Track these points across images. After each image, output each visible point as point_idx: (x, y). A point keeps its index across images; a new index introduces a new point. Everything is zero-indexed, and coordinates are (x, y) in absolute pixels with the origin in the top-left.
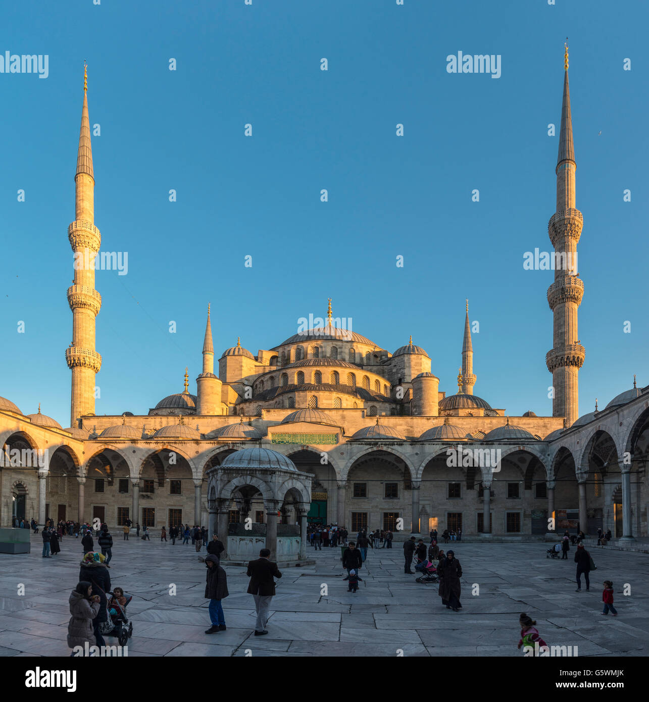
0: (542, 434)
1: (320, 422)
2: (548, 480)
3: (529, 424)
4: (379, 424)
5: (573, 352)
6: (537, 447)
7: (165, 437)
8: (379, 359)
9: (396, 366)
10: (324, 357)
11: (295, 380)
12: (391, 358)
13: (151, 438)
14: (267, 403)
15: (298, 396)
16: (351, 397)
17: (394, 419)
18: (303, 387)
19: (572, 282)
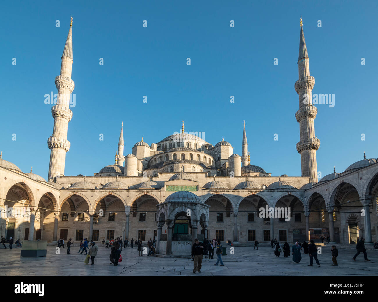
1: (189, 179)
2: (305, 211)
4: (215, 180)
5: (313, 142)
6: (298, 193)
7: (110, 188)
8: (208, 148)
9: (216, 151)
11: (172, 158)
12: (214, 148)
13: (102, 188)
14: (159, 170)
16: (199, 166)
17: (221, 178)
18: (177, 162)
19: (310, 108)
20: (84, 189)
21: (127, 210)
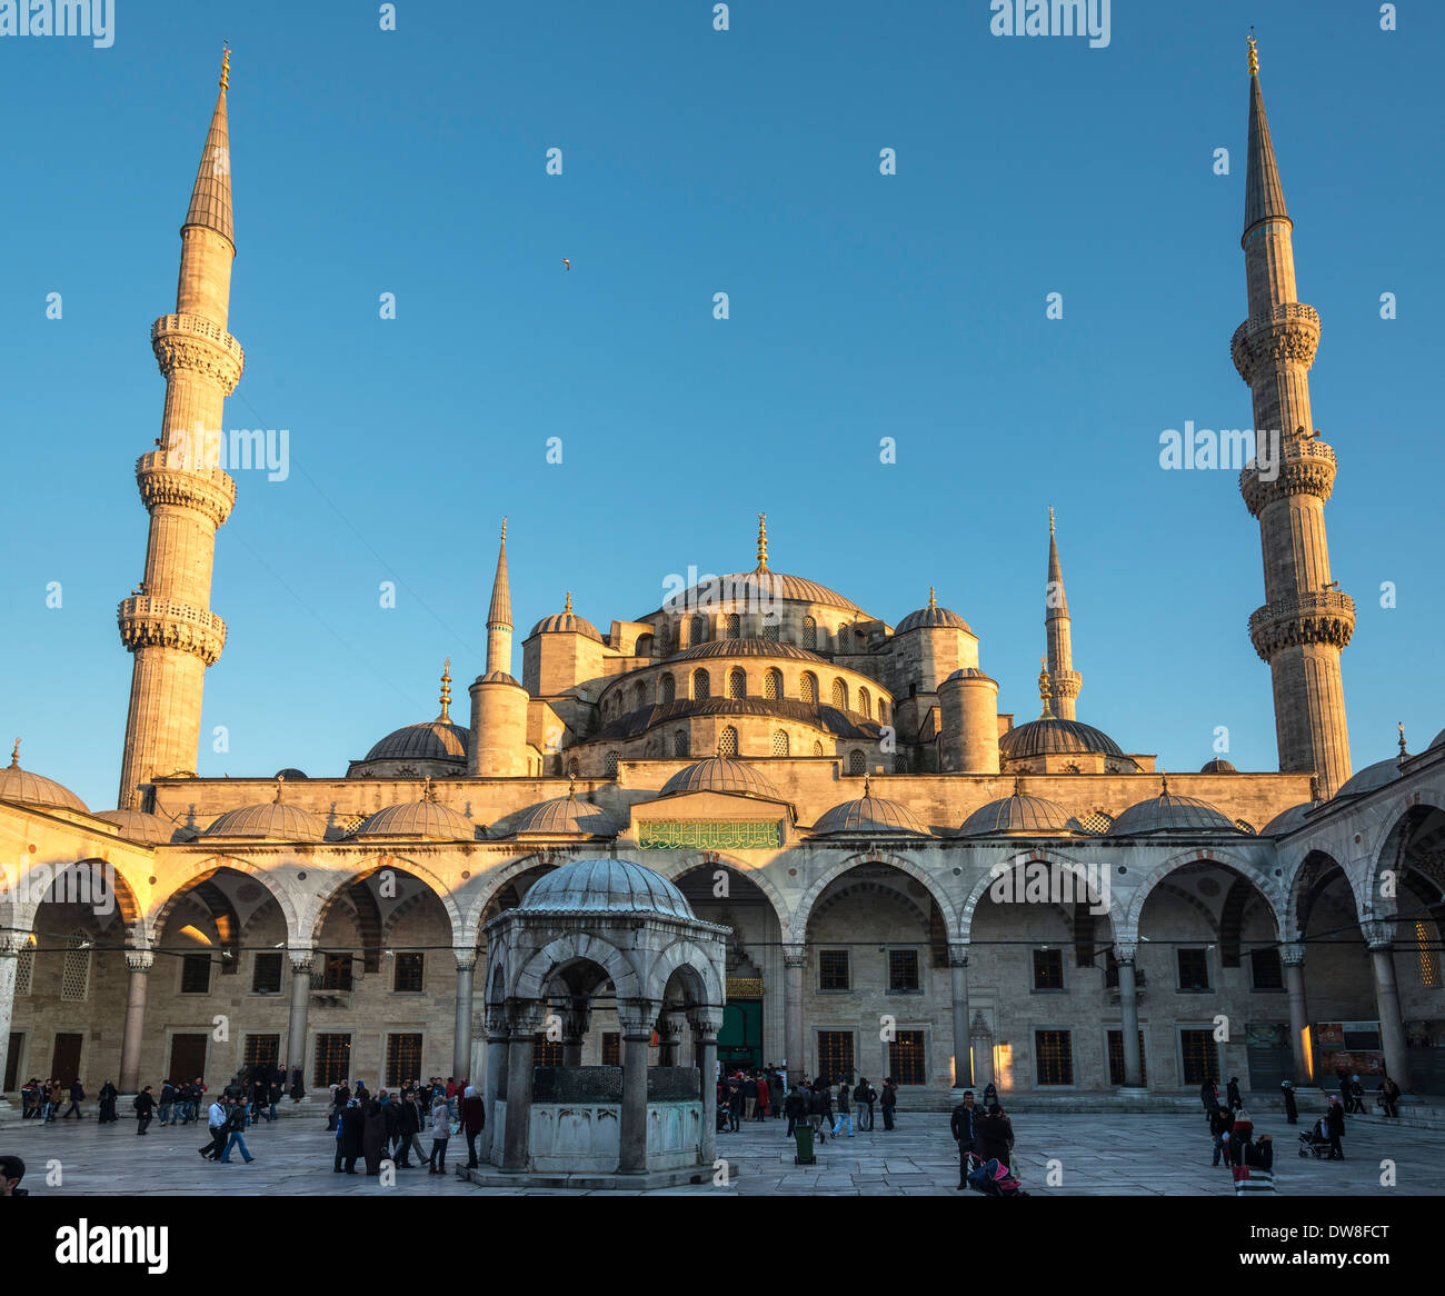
0: (1256, 818)
1: (744, 792)
2: (1284, 940)
3: (1219, 792)
4: (870, 794)
5: (1320, 610)
6: (1245, 852)
7: (386, 836)
8: (866, 639)
9: (902, 654)
10: (751, 636)
11: (690, 691)
12: (891, 637)
13: (351, 838)
14: (629, 746)
15: (697, 727)
16: (809, 729)
17: (903, 782)
18: (706, 706)
19: (1302, 451)
20: (267, 841)
21: (463, 939)
